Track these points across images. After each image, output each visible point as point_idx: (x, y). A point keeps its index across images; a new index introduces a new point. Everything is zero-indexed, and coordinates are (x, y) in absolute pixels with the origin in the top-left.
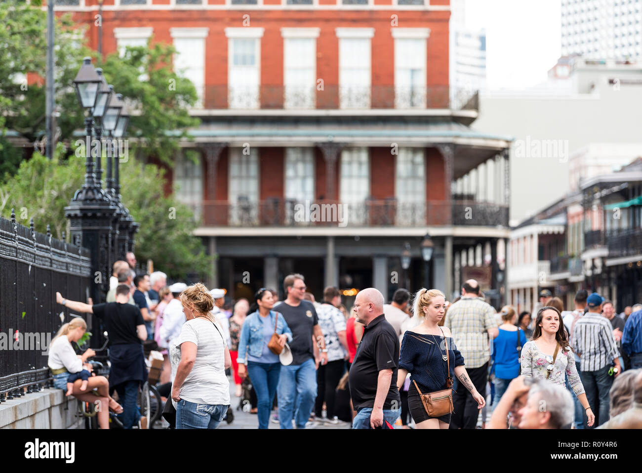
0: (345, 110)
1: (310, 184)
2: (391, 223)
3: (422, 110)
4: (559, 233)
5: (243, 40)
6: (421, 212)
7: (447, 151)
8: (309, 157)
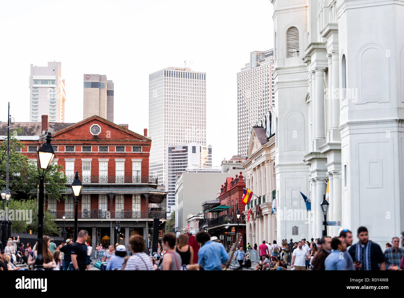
0: (117, 183)
1: (106, 206)
2: (131, 217)
3: (140, 183)
4: (202, 219)
5: (86, 162)
6: (139, 214)
7: (146, 196)
8: (106, 197)
